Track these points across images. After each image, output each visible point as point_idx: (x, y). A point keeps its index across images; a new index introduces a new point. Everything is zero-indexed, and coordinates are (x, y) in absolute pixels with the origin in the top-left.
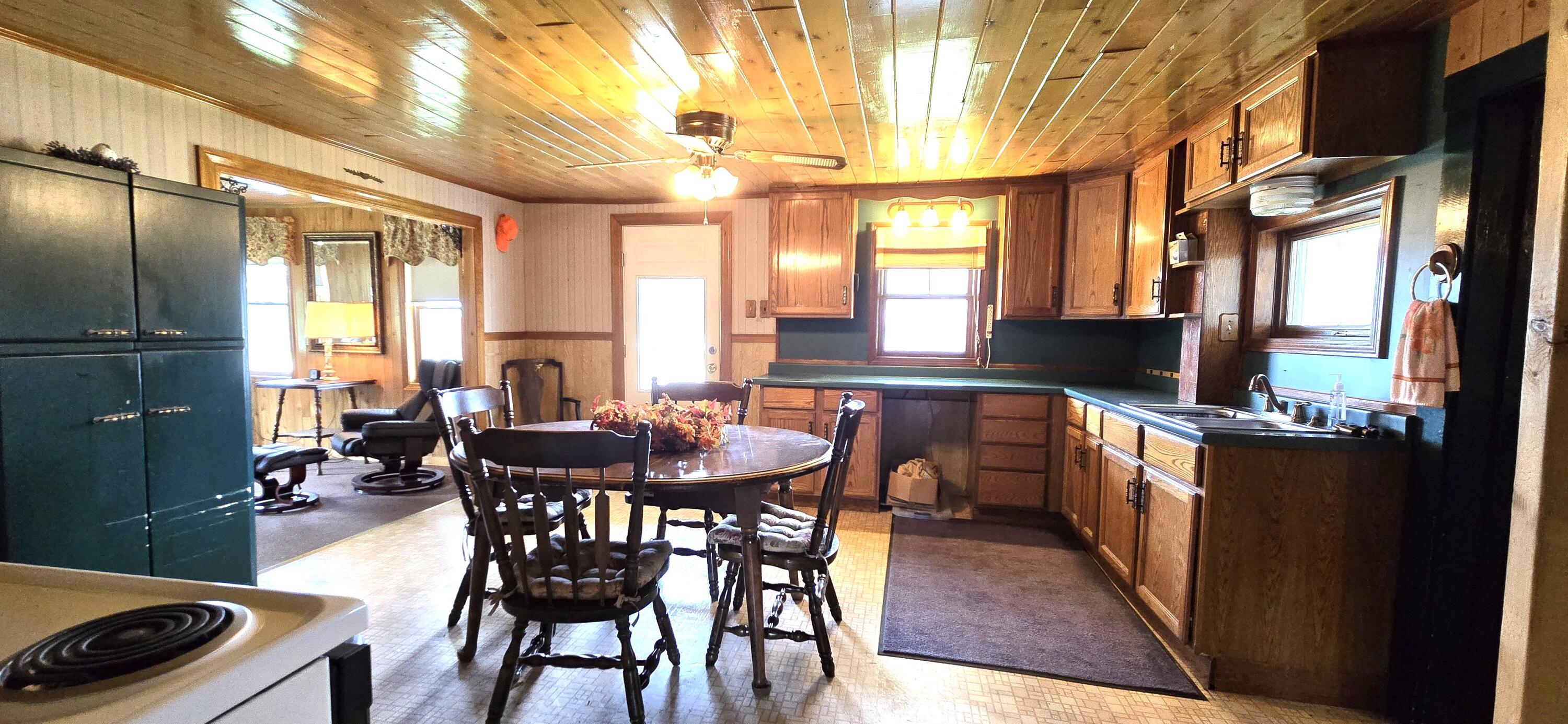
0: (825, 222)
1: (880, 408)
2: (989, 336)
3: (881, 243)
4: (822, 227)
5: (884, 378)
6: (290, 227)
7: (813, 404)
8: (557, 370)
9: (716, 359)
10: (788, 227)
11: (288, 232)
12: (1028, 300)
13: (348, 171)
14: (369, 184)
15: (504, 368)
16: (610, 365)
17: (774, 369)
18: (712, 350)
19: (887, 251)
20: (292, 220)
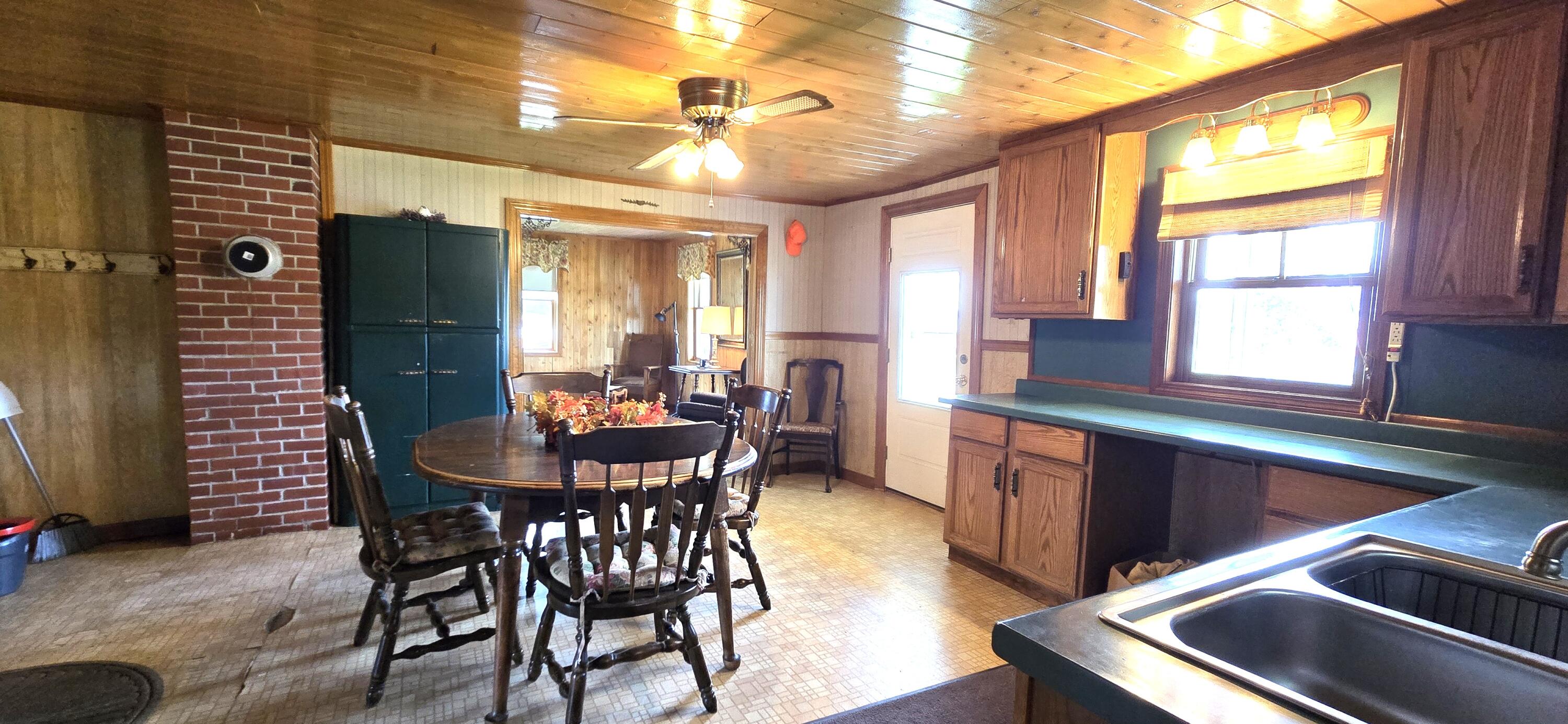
0: (1063, 179)
1: (1091, 460)
2: (1393, 358)
3: (1169, 197)
4: (1060, 186)
5: (1166, 418)
6: (711, 249)
7: (1002, 438)
8: (837, 372)
9: (966, 369)
10: (1018, 194)
11: (710, 253)
12: (1450, 279)
13: (625, 201)
14: (645, 209)
15: (791, 365)
16: (876, 371)
17: (1024, 391)
18: (964, 359)
19: (1180, 209)
20: (713, 244)
